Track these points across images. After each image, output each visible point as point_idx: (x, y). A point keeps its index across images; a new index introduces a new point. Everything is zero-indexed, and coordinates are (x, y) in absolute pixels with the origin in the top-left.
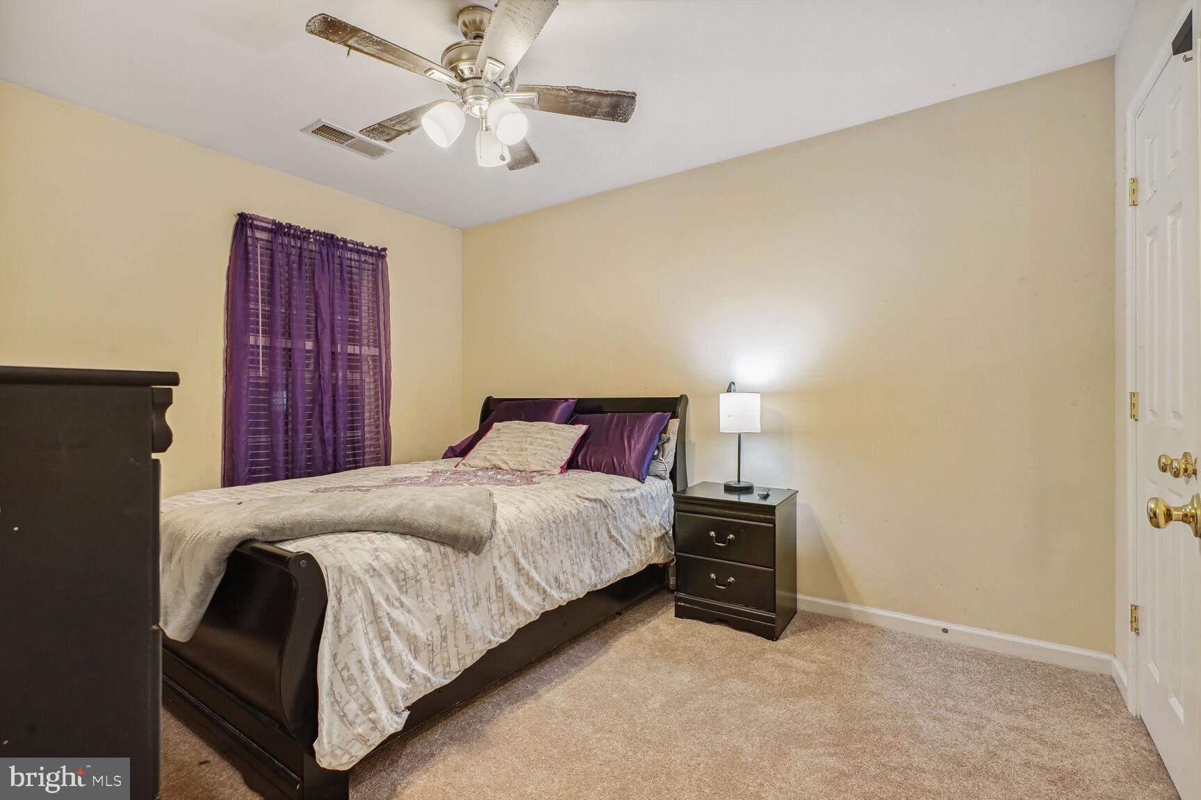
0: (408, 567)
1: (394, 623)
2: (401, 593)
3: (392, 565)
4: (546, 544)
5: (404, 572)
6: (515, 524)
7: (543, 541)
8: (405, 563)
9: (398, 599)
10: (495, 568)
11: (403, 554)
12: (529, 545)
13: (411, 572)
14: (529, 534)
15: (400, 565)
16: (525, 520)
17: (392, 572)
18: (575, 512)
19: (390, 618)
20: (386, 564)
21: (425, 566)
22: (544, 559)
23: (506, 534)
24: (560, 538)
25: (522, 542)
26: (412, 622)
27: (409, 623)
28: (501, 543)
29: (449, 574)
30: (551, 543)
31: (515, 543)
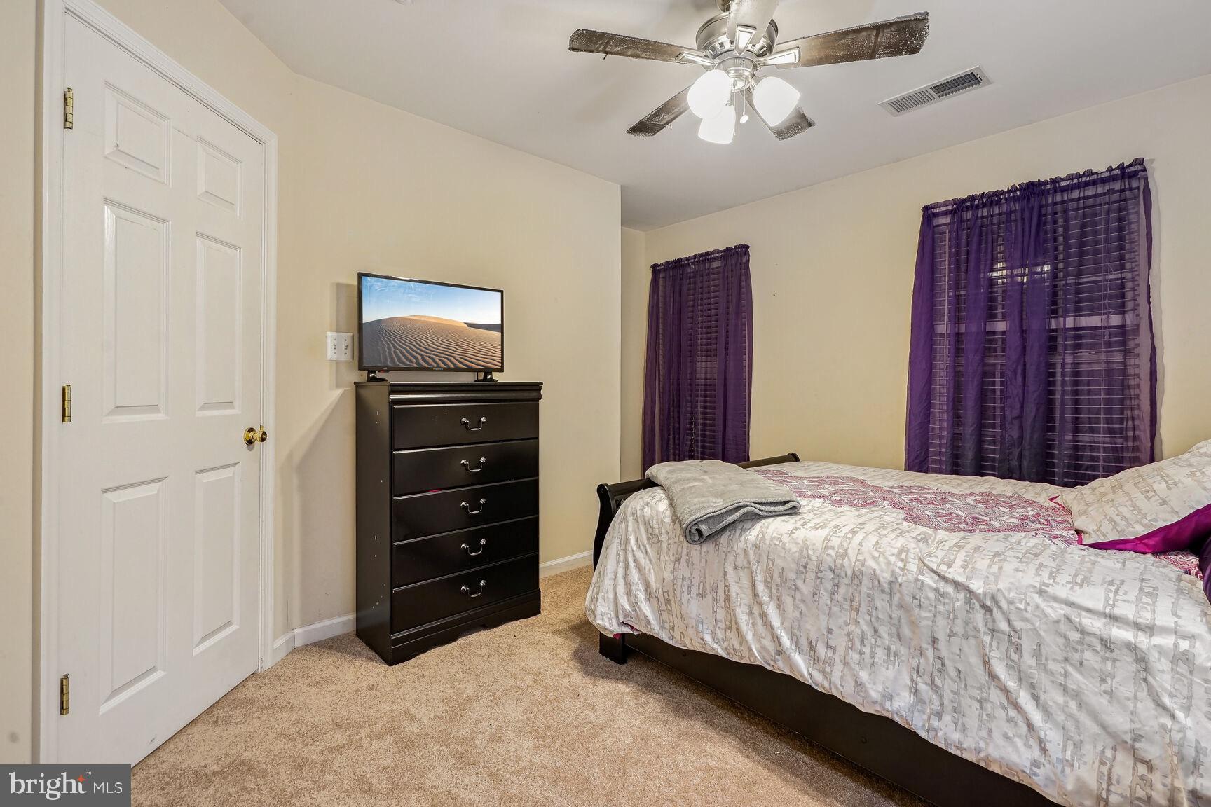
0: (655, 526)
1: (636, 561)
2: (648, 543)
3: (647, 519)
4: (806, 589)
5: (652, 528)
6: (767, 542)
7: (800, 583)
8: (654, 522)
9: (644, 546)
10: (725, 573)
11: (657, 515)
12: (776, 575)
13: (656, 531)
14: (779, 562)
15: (651, 522)
16: (784, 544)
17: (645, 524)
18: (885, 576)
19: (634, 555)
20: (643, 516)
21: (667, 533)
22: (796, 607)
23: (750, 546)
24: (838, 597)
25: (767, 565)
26: (650, 570)
27: (647, 570)
28: (741, 552)
29: (679, 549)
30: (814, 594)
31: (758, 562)
